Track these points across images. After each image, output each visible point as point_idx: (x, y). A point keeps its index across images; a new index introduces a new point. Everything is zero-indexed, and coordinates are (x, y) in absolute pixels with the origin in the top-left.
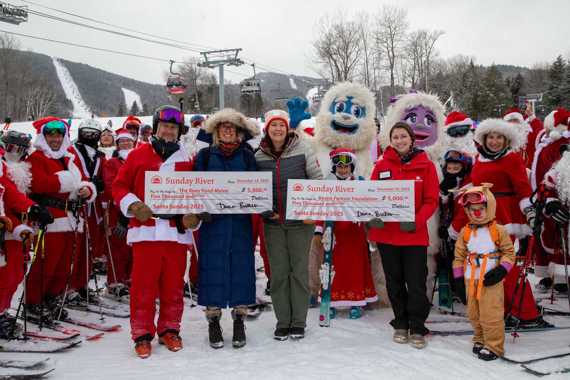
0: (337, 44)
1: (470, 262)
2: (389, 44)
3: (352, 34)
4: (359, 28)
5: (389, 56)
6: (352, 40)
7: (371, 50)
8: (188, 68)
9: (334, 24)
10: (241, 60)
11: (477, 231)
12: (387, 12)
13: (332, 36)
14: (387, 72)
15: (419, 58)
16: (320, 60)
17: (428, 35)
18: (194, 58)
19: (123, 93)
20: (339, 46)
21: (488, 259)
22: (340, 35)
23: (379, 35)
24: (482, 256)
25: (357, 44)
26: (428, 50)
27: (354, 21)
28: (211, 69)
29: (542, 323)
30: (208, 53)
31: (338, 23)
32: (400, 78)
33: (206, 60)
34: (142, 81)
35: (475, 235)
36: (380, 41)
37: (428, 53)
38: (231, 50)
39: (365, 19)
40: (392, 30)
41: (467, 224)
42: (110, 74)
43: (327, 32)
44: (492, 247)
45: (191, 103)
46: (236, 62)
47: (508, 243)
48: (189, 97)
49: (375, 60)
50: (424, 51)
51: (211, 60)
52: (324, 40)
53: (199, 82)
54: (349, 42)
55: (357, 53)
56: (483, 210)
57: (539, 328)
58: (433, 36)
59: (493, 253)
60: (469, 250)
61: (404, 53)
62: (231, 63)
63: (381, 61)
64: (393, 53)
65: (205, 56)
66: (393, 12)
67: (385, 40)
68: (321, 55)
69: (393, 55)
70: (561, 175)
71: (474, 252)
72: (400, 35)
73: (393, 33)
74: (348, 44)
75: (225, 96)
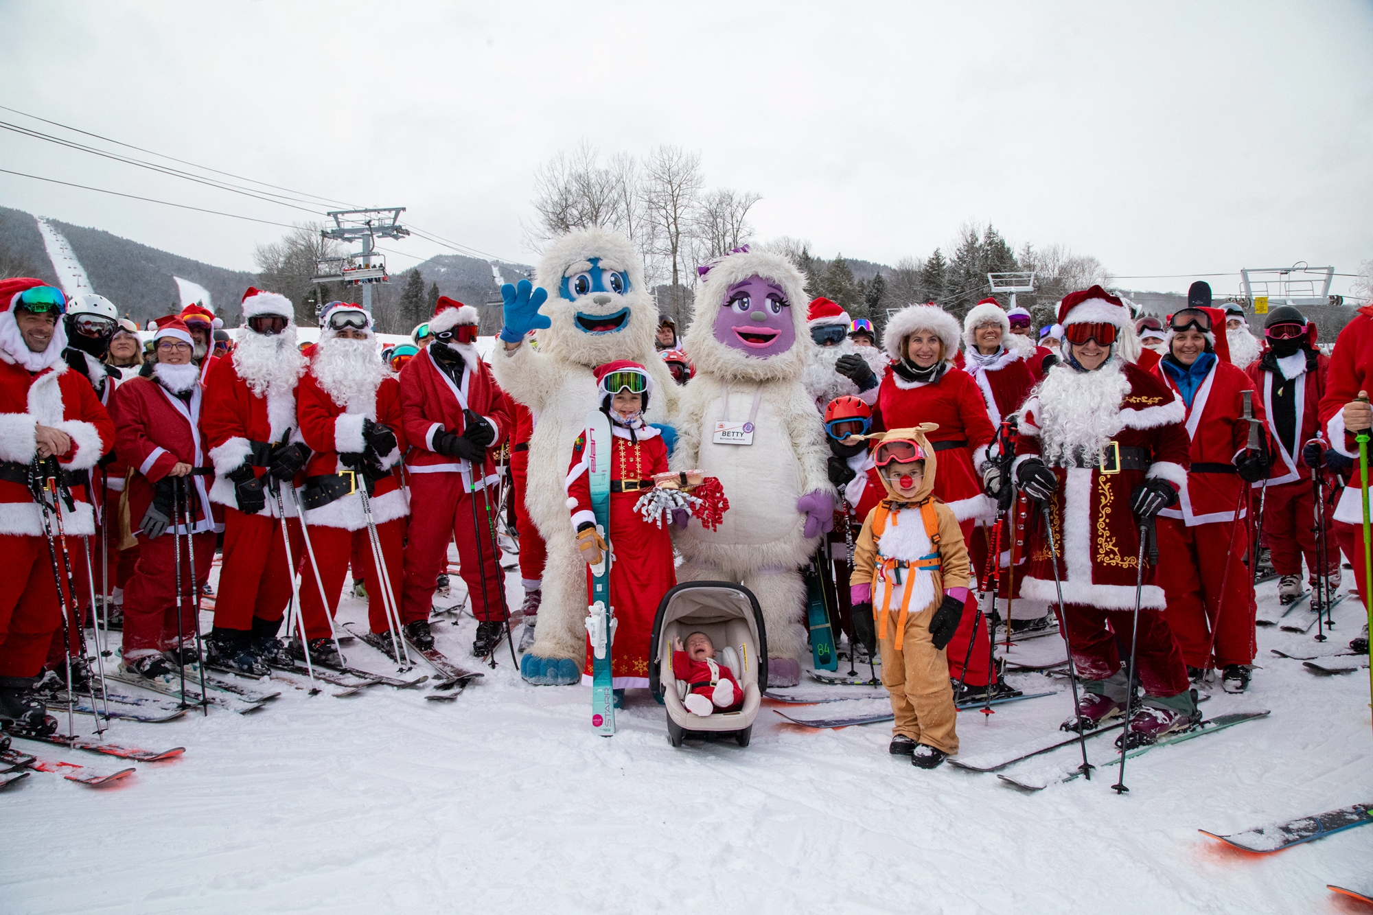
0: (580, 207)
1: (882, 576)
2: (669, 212)
3: (606, 190)
4: (618, 181)
5: (669, 232)
6: (606, 201)
7: (638, 220)
8: (303, 243)
9: (573, 171)
10: (403, 228)
11: (899, 516)
12: (666, 157)
13: (569, 191)
14: (667, 259)
15: (721, 238)
16: (548, 234)
17: (736, 199)
18: (315, 223)
19: (176, 286)
20: (582, 212)
21: (916, 569)
22: (584, 192)
23: (653, 195)
24: (906, 565)
25: (614, 209)
26: (735, 226)
27: (609, 170)
28: (347, 243)
29: (1004, 690)
30: (343, 213)
31: (582, 171)
32: (688, 271)
33: (339, 226)
34: (214, 265)
35: (895, 524)
36: (653, 206)
37: (735, 230)
38: (385, 210)
39: (628, 165)
40: (674, 188)
41: (881, 502)
42: (151, 250)
43: (562, 185)
44: (926, 548)
45: (309, 306)
46: (396, 231)
47: (956, 540)
48: (305, 295)
49: (645, 237)
50: (729, 226)
51: (346, 226)
52: (556, 198)
53: (324, 268)
54: (600, 205)
55: (615, 224)
56: (916, 475)
57: (998, 699)
58: (743, 201)
59: (927, 558)
60: (882, 552)
61: (695, 227)
62: (386, 233)
63: (656, 241)
64: (676, 227)
65: (336, 218)
66: (675, 159)
67: (663, 205)
68: (551, 225)
69: (677, 230)
70: (1051, 411)
71: (890, 557)
72: (688, 197)
73: (675, 194)
74: (599, 208)
75: (372, 295)
